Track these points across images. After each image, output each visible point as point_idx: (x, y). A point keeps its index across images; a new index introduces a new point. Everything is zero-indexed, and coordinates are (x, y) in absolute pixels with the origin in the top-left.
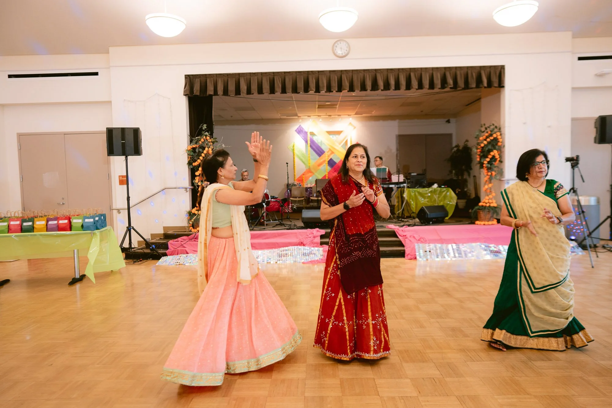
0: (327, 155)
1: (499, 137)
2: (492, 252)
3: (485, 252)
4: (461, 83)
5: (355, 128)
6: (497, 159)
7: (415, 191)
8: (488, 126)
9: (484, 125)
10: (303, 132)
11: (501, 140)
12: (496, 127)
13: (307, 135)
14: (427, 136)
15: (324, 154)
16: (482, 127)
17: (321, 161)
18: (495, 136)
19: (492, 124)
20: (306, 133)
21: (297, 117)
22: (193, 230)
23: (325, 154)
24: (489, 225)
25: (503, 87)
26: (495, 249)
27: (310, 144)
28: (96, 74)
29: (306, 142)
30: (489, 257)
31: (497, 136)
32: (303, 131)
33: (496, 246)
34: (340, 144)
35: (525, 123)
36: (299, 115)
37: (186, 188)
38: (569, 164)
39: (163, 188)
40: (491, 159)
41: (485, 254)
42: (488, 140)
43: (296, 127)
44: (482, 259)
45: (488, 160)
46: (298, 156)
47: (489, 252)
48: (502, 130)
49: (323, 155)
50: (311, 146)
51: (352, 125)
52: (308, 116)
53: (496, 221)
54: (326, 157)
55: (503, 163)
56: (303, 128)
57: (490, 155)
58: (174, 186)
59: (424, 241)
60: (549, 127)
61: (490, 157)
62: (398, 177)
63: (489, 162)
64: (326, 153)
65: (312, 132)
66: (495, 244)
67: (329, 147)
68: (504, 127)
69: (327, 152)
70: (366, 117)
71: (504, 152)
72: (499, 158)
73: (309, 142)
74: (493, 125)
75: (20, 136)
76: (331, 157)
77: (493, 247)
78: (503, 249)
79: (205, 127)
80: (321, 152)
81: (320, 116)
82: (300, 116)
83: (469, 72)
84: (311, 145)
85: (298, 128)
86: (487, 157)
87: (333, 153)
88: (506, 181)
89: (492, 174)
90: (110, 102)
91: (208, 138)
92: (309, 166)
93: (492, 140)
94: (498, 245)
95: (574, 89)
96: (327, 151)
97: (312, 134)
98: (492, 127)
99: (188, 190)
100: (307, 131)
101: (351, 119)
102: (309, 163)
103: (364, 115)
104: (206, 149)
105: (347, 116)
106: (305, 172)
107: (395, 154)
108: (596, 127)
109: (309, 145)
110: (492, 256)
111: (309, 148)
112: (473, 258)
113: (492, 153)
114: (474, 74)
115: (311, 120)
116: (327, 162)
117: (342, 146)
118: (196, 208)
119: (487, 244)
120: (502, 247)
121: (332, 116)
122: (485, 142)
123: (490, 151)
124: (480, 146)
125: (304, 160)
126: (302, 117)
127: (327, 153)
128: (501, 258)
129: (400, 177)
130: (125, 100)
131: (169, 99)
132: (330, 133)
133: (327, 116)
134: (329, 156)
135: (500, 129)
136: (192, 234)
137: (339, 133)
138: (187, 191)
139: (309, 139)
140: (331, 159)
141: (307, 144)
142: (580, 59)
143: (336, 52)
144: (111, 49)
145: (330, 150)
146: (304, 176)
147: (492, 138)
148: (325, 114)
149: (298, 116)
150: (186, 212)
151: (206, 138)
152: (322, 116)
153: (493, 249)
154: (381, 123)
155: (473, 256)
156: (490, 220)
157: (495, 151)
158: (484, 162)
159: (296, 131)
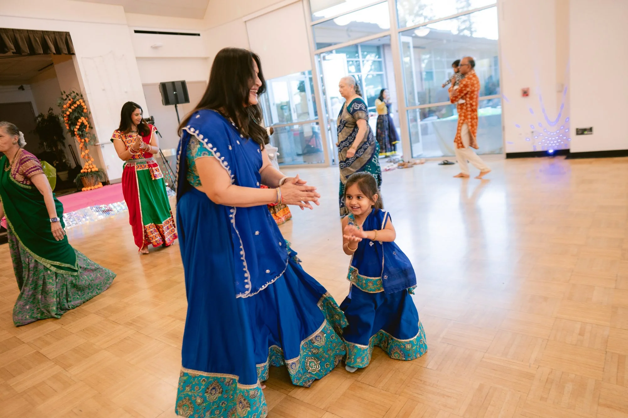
1: (83, 104)
2: (104, 211)
3: (97, 213)
4: (25, 48)
6: (87, 125)
8: (69, 93)
9: (65, 92)
11: (85, 107)
12: (77, 94)
16: (62, 94)
18: (78, 103)
19: (72, 92)
24: (95, 189)
25: (74, 54)
26: (107, 209)
30: (102, 217)
33: (106, 206)
35: (104, 90)
40: (80, 126)
41: (99, 215)
42: (73, 107)
44: (96, 220)
45: (78, 127)
47: (101, 212)
48: (84, 97)
53: (101, 184)
55: (93, 129)
57: (79, 122)
60: (126, 92)
61: (79, 124)
63: (79, 130)
66: (104, 204)
68: (86, 94)
71: (91, 118)
74: (74, 92)
77: (103, 207)
78: (113, 207)
83: (31, 36)
86: (77, 125)
88: (100, 145)
89: (85, 140)
93: (76, 108)
94: (107, 204)
95: (137, 58)
98: (73, 95)
108: (161, 92)
110: (105, 214)
112: (88, 222)
114: (37, 39)
119: (97, 206)
120: (112, 205)
122: (70, 110)
123: (77, 119)
124: (66, 114)
128: (113, 215)
135: (82, 96)
142: (136, 32)
147: (76, 106)
153: (103, 208)
155: (87, 220)
156: (95, 184)
157: (83, 118)
158: (74, 129)
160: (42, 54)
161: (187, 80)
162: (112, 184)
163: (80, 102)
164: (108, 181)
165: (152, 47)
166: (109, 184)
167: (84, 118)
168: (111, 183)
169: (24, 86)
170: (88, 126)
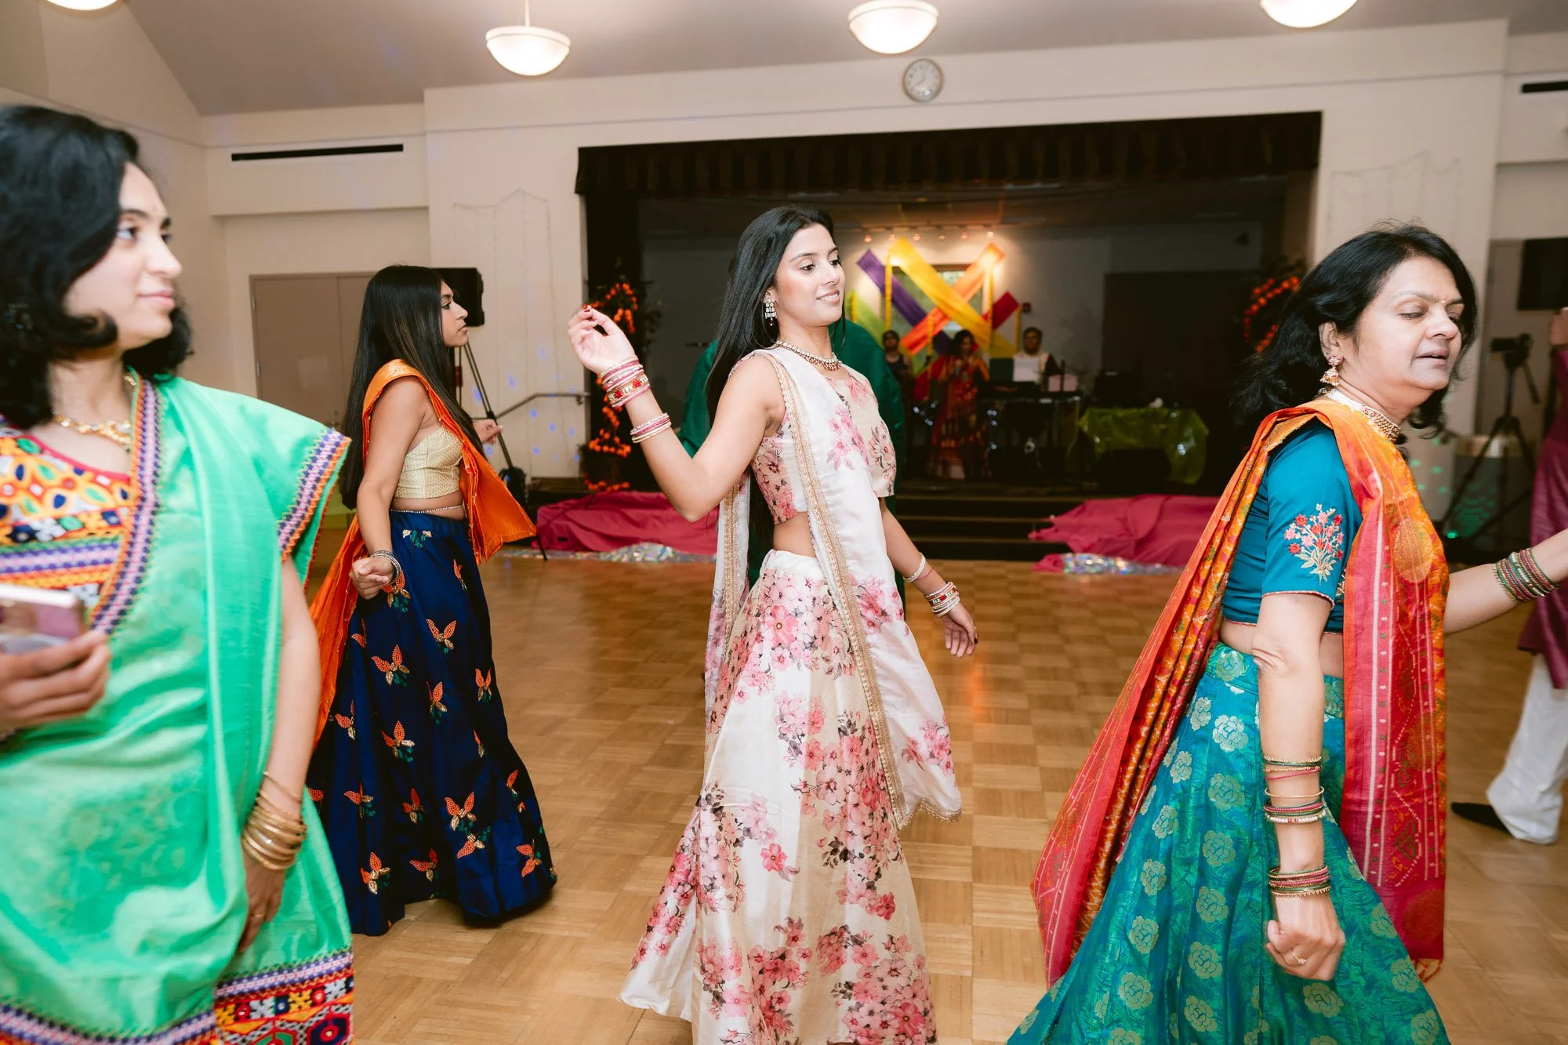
0: (931, 323)
4: (1208, 158)
5: (1002, 256)
7: (1106, 414)
10: (875, 267)
13: (885, 273)
15: (925, 319)
17: (918, 336)
18: (1286, 285)
20: (883, 268)
21: (859, 231)
22: (592, 487)
23: (927, 321)
25: (1315, 165)
27: (892, 295)
28: (398, 148)
29: (883, 290)
32: (877, 263)
34: (964, 295)
36: (865, 226)
37: (578, 397)
39: (531, 393)
42: (1270, 295)
43: (859, 254)
49: (922, 324)
50: (894, 301)
51: (995, 248)
52: (888, 228)
54: (929, 328)
56: (875, 259)
58: (554, 390)
64: (929, 316)
65: (898, 268)
67: (936, 302)
69: (934, 316)
70: (1029, 228)
73: (889, 291)
75: (256, 282)
76: (942, 326)
79: (619, 263)
80: (916, 314)
81: (916, 227)
82: (867, 229)
83: (1230, 131)
84: (895, 297)
85: (863, 257)
87: (945, 317)
90: (426, 208)
91: (626, 286)
93: (1277, 296)
96: (933, 312)
97: (897, 270)
99: (583, 399)
100: (884, 263)
101: (990, 234)
103: (1022, 225)
104: (620, 312)
105: (982, 227)
107: (1101, 321)
109: (888, 298)
111: (889, 305)
114: (1242, 135)
115: (892, 236)
116: (929, 340)
117: (969, 301)
118: (597, 440)
121: (945, 228)
122: (1262, 301)
124: (1250, 309)
126: (871, 230)
127: (932, 318)
130: (455, 204)
131: (546, 201)
132: (940, 268)
133: (934, 228)
134: (935, 325)
136: (586, 495)
137: (964, 267)
138: (580, 403)
139: (890, 284)
140: (941, 332)
141: (883, 296)
142: (1528, 88)
143: (909, 87)
144: (429, 94)
145: (940, 310)
147: (1278, 291)
148: (925, 224)
149: (863, 229)
150: (577, 448)
151: (621, 286)
152: (920, 229)
154: (1070, 244)
159: (859, 263)
163: (1291, 283)
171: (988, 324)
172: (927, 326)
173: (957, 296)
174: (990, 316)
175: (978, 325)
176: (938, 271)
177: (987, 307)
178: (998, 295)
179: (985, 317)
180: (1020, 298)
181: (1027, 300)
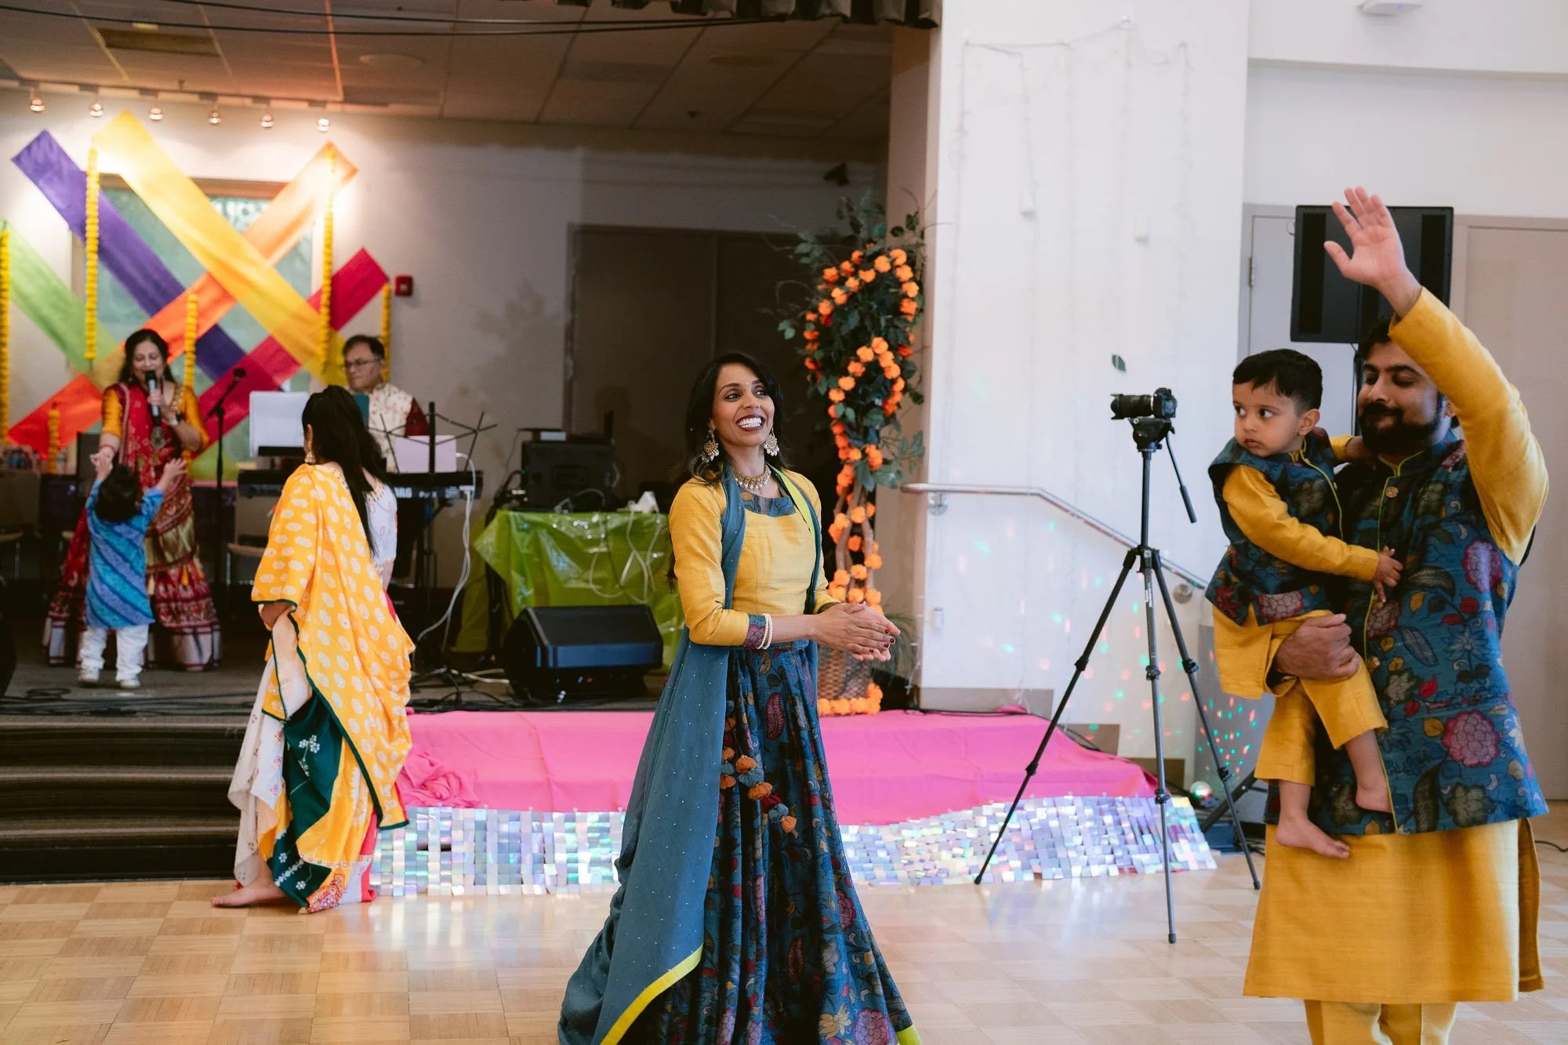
0: (191, 307)
1: (905, 273)
5: (353, 172)
6: (893, 381)
7: (534, 524)
10: (59, 173)
11: (912, 289)
12: (912, 222)
13: (83, 187)
14: (725, 240)
15: (180, 299)
18: (883, 264)
20: (79, 179)
21: (15, 84)
23: (186, 301)
24: (838, 715)
25: (932, 25)
27: (99, 239)
29: (79, 227)
31: (894, 267)
32: (65, 164)
35: (1028, 215)
36: (26, 74)
38: (1126, 426)
40: (858, 381)
42: (853, 283)
43: (19, 139)
45: (847, 383)
46: (24, 298)
49: (169, 310)
50: (102, 252)
51: (337, 155)
52: (84, 87)
53: (876, 693)
54: (188, 318)
55: (924, 404)
56: (62, 153)
57: (858, 360)
59: (445, 794)
61: (855, 368)
62: (427, 448)
63: (850, 398)
64: (188, 291)
65: (116, 178)
67: (208, 265)
68: (934, 224)
69: (198, 292)
70: (413, 118)
71: (925, 349)
72: (901, 376)
73: (92, 230)
76: (218, 316)
80: (157, 285)
81: (154, 92)
82: (35, 83)
84: (107, 245)
85: (29, 148)
86: (846, 374)
87: (225, 296)
88: (931, 495)
89: (865, 455)
92: (91, 360)
93: (867, 289)
95: (1257, 67)
96: (197, 284)
97: (113, 184)
100: (82, 165)
101: (324, 122)
102: (91, 346)
103: (393, 108)
105: (304, 106)
106: (62, 393)
107: (562, 323)
109: (92, 245)
111: (93, 259)
113: (865, 354)
115: (97, 107)
116: (192, 344)
117: (278, 266)
121: (221, 100)
122: (838, 295)
123: (862, 338)
124: (815, 310)
125: (62, 327)
126: (43, 87)
127: (193, 297)
129: (438, 448)
132: (215, 189)
133: (195, 98)
134: (202, 314)
135: (923, 232)
137: (267, 190)
139: (96, 214)
140: (216, 330)
141: (79, 240)
145: (212, 279)
146: (55, 413)
147: (869, 276)
148: (175, 86)
149: (24, 81)
152: (162, 96)
154: (495, 158)
156: (844, 690)
157: (880, 345)
158: (828, 390)
159: (17, 160)
160: (794, 16)
161: (1465, 204)
162: (925, 712)
163: (892, 263)
164: (916, 689)
165: (1361, 7)
166: (917, 708)
167: (884, 346)
168: (925, 702)
169: (853, 166)
170: (900, 385)
171: (323, 316)
172: (184, 314)
173: (253, 253)
174: (325, 299)
175: (297, 317)
176: (212, 197)
177: (319, 281)
178: (343, 258)
179: (314, 302)
180: (392, 269)
181: (404, 272)
